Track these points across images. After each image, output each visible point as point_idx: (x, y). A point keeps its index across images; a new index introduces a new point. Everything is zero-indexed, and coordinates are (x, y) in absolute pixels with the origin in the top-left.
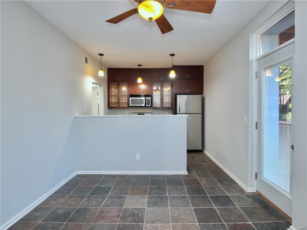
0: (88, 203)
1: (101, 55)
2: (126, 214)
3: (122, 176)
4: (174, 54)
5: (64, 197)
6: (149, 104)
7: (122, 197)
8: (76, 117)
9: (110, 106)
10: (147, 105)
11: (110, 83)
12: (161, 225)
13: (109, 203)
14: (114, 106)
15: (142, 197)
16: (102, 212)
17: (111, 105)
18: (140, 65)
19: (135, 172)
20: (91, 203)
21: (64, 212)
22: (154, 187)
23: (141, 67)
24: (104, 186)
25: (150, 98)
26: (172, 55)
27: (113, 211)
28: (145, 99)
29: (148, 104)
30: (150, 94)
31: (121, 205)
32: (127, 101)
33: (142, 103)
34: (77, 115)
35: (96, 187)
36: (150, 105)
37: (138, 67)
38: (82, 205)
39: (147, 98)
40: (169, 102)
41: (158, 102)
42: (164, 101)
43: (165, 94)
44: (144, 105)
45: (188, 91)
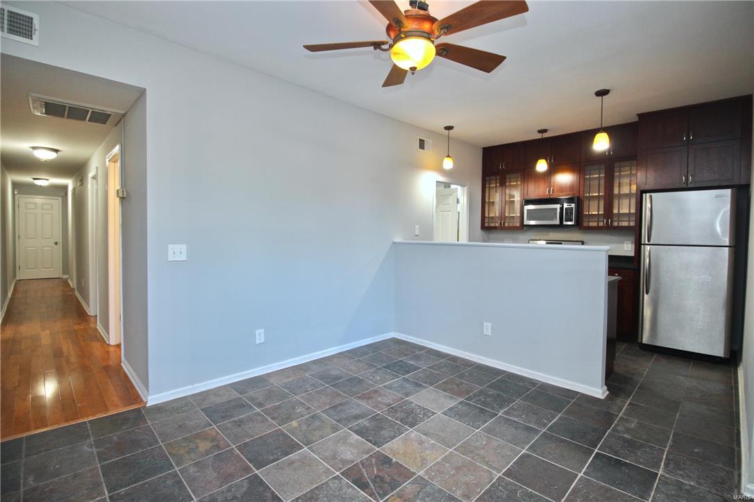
0: (371, 376)
1: (449, 128)
2: (402, 408)
3: (454, 359)
4: (605, 90)
5: (353, 358)
6: (571, 220)
7: (421, 386)
8: (394, 243)
9: (487, 225)
10: (565, 223)
11: (487, 178)
12: (432, 444)
13: (396, 385)
14: (493, 225)
15: (452, 398)
16: (376, 391)
17: (488, 223)
18: (545, 131)
19: (480, 357)
20: (374, 377)
21: (336, 375)
22: (491, 393)
23: (546, 135)
24: (411, 363)
26: (602, 93)
27: (389, 398)
28: (562, 209)
29: (566, 220)
30: (576, 195)
31: (407, 395)
33: (554, 218)
34: (398, 240)
35: (401, 361)
36: (573, 223)
37: (539, 136)
38: (361, 375)
39: (566, 206)
40: (629, 214)
41: (598, 215)
42: (615, 211)
43: (619, 192)
44: (557, 222)
45: (687, 178)
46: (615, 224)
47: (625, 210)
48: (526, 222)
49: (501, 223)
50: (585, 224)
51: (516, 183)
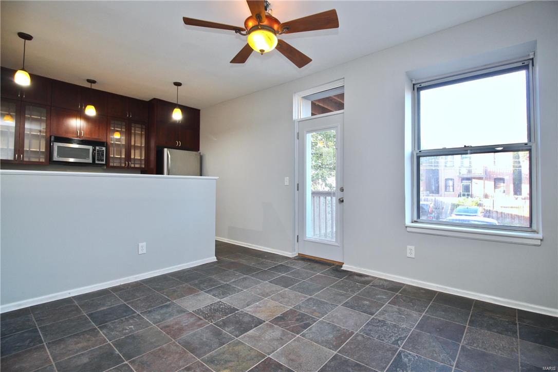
2: (207, 314)
6: (102, 160)
10: (97, 162)
16: (167, 327)
18: (93, 82)
20: (125, 329)
25: (104, 149)
26: (178, 84)
27: (183, 319)
28: (94, 150)
29: (99, 160)
30: (104, 141)
31: (182, 311)
32: (43, 150)
33: (87, 158)
36: (104, 163)
39: (97, 148)
40: (141, 160)
41: (120, 158)
42: (132, 157)
43: (135, 144)
44: (90, 161)
45: (179, 144)
46: (133, 166)
47: (138, 157)
49: (18, 157)
50: (111, 164)
51: (39, 118)
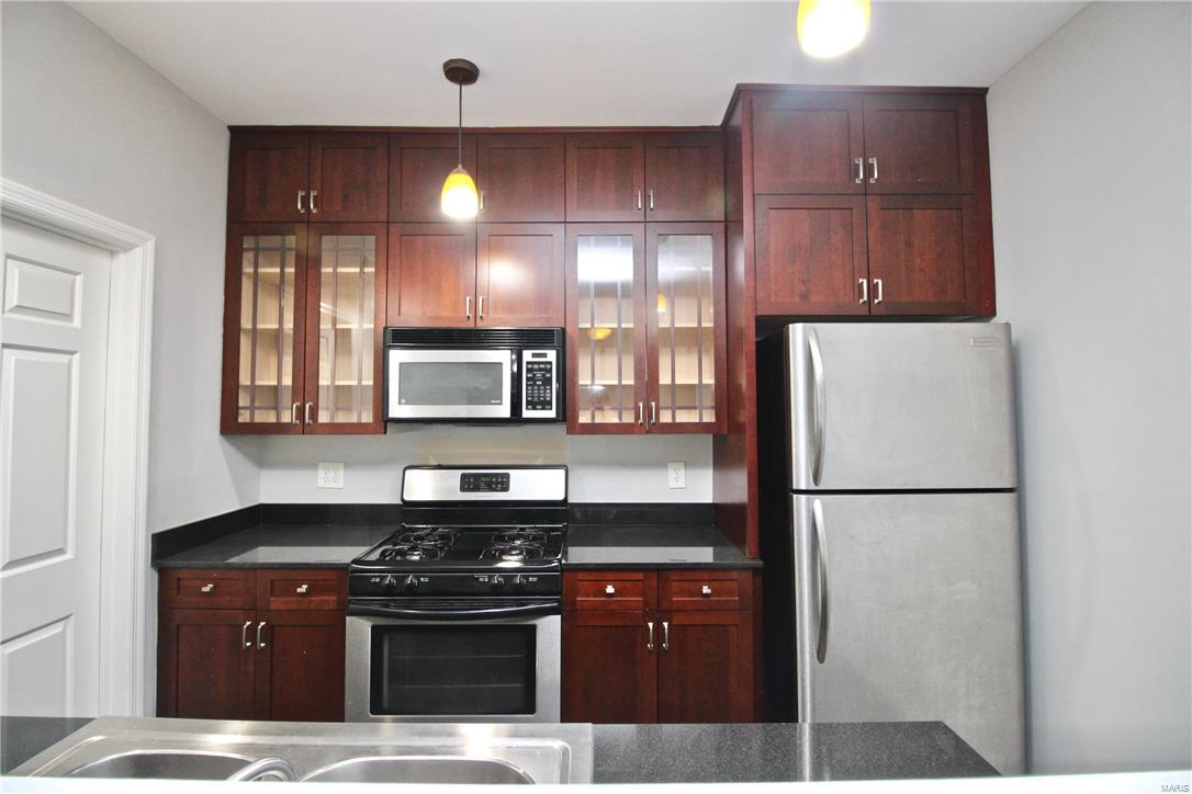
6: (546, 405)
9: (244, 417)
10: (527, 414)
11: (248, 242)
14: (271, 418)
17: (252, 409)
25: (551, 355)
29: (533, 405)
30: (556, 324)
32: (369, 382)
33: (493, 397)
36: (551, 414)
39: (527, 355)
42: (664, 379)
43: (673, 322)
44: (504, 411)
45: (873, 289)
46: (666, 417)
47: (688, 377)
48: (397, 410)
49: (301, 411)
50: (584, 417)
51: (357, 270)
